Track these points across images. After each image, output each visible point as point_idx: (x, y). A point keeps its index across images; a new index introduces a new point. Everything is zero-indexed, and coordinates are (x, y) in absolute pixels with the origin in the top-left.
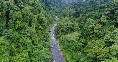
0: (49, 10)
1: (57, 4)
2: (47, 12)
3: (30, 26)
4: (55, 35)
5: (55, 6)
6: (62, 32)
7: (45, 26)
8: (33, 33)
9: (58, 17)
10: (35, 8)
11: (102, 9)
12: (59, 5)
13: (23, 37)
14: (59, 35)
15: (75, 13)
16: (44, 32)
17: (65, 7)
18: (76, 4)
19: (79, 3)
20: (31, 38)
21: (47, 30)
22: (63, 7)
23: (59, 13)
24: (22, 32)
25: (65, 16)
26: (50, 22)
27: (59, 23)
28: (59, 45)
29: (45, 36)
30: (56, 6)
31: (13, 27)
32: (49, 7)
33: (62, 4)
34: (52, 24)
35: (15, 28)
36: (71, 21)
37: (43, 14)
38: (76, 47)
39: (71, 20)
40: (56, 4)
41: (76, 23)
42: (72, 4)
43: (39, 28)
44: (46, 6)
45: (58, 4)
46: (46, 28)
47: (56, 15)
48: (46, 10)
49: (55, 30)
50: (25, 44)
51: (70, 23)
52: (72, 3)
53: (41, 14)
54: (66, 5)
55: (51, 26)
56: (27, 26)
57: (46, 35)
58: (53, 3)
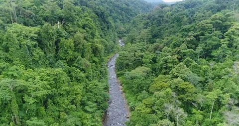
0: (108, 28)
1: (122, 15)
2: (104, 33)
3: (83, 56)
4: (115, 71)
5: (118, 20)
6: (127, 67)
7: (100, 57)
8: (87, 66)
9: (123, 42)
10: (87, 31)
11: (186, 33)
12: (125, 18)
13: (76, 70)
14: (122, 72)
15: (150, 36)
16: (99, 66)
17: (136, 22)
18: (156, 19)
19: (160, 18)
20: (84, 73)
21: (104, 64)
22: (134, 22)
23: (125, 34)
24: (75, 64)
25: (132, 41)
26: (109, 50)
27: (122, 52)
28: (121, 85)
29: (100, 72)
30: (120, 20)
31: (64, 58)
32: (107, 23)
33: (132, 15)
34: (112, 54)
35: (66, 59)
36: (141, 50)
37: (98, 40)
38: (142, 85)
39: (141, 48)
40: (121, 17)
41: (148, 52)
42: (149, 19)
43: (92, 60)
44: (103, 23)
45: (124, 16)
46: (102, 60)
47: (120, 38)
48: (102, 29)
49: (116, 64)
50: (79, 78)
51: (139, 53)
52: (149, 16)
53: (95, 40)
54: (139, 19)
55: (110, 57)
56: (80, 57)
57: (103, 70)
58: (115, 15)
